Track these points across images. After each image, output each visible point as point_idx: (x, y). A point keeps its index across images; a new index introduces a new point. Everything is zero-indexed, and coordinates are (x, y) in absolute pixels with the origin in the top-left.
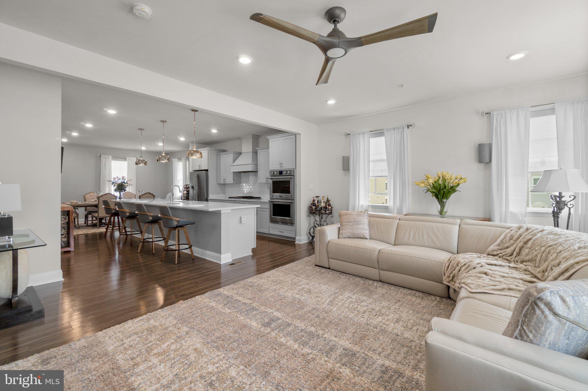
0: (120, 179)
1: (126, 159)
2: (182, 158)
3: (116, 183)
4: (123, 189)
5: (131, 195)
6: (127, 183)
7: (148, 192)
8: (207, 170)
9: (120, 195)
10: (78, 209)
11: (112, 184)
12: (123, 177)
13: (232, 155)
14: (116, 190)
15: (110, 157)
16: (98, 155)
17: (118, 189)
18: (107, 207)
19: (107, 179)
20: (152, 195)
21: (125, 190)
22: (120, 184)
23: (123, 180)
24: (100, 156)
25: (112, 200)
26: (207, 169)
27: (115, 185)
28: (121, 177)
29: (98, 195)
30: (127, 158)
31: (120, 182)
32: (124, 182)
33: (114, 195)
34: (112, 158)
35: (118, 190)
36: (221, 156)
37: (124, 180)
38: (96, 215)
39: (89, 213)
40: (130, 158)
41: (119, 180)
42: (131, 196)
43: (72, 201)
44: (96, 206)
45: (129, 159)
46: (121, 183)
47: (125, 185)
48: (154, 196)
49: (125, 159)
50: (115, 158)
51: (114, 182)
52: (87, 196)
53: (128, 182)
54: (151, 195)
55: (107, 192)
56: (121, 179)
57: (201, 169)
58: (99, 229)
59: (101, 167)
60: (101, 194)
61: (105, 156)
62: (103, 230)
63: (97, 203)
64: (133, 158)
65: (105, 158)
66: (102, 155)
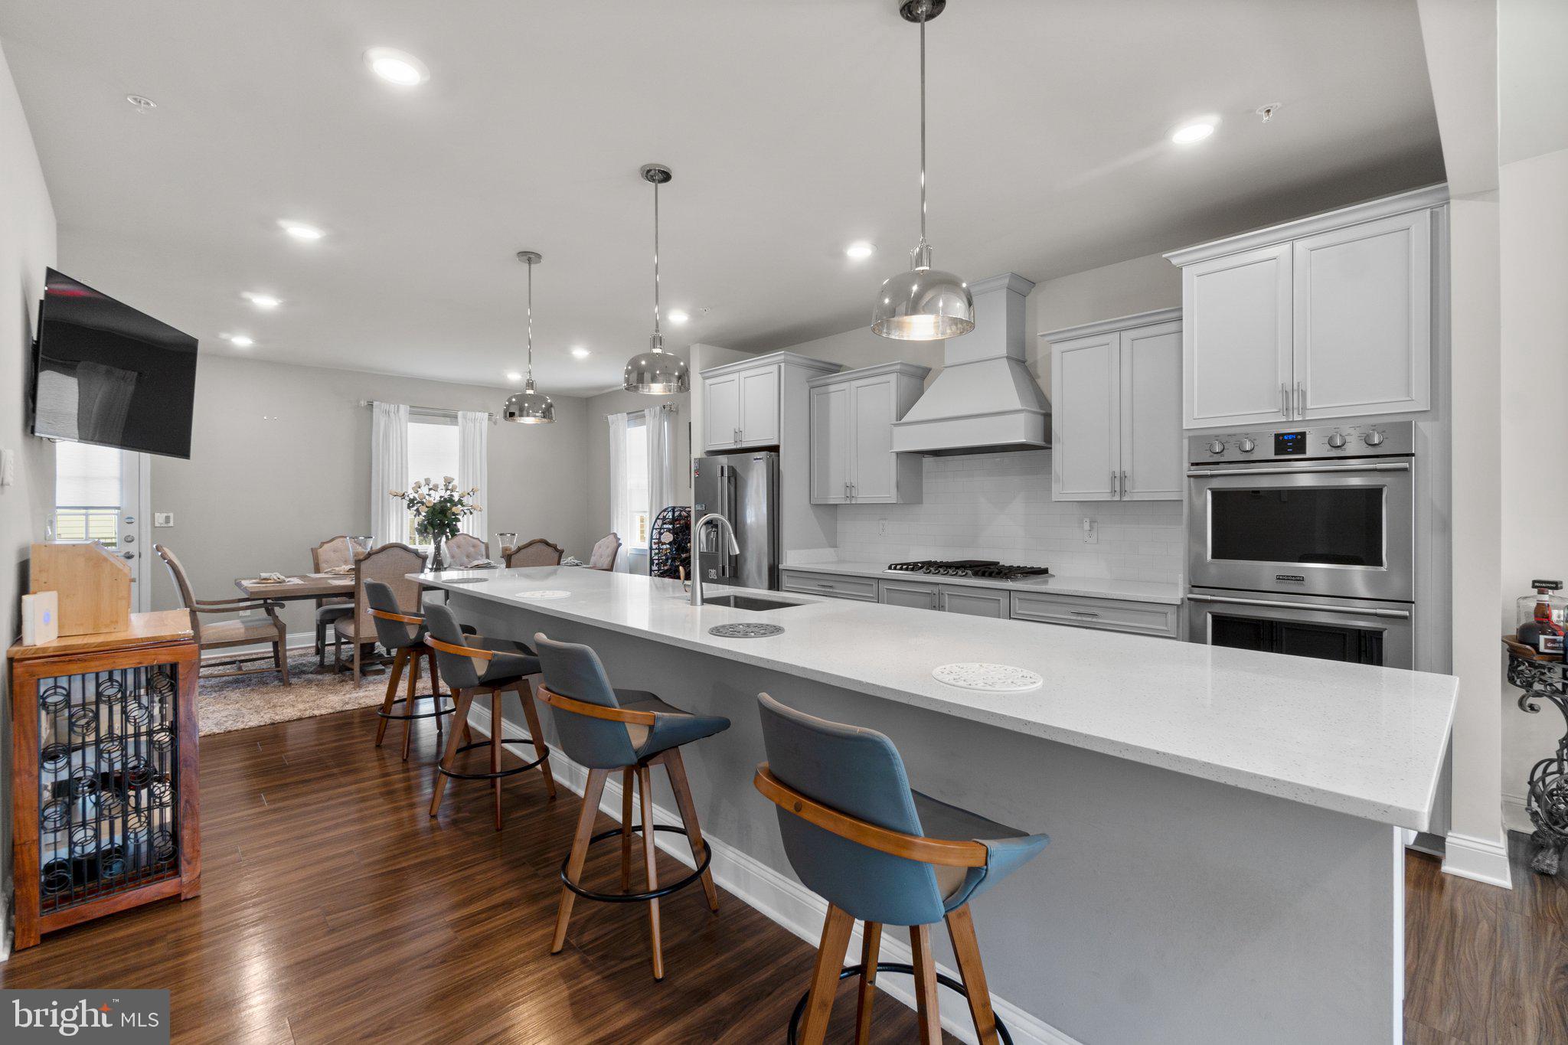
0: (435, 488)
1: (456, 417)
2: (646, 412)
3: (423, 503)
4: (448, 525)
5: (474, 546)
6: (460, 502)
7: (537, 537)
8: (775, 449)
9: (438, 548)
10: (282, 606)
11: (409, 507)
12: (448, 481)
13: (893, 378)
14: (423, 530)
15: (404, 409)
16: (363, 403)
17: (431, 524)
18: (382, 615)
19: (393, 488)
20: (554, 547)
21: (454, 531)
22: (438, 507)
23: (447, 489)
24: (371, 405)
25: (408, 576)
26: (775, 443)
27: (418, 512)
28: (441, 483)
29: (360, 549)
30: (460, 414)
31: (435, 497)
32: (450, 500)
33: (416, 553)
34: (411, 413)
35: (430, 529)
36: (832, 388)
37: (452, 491)
38: (350, 629)
39: (328, 617)
40: (470, 415)
41: (432, 492)
42: (472, 549)
43: (264, 575)
44: (350, 594)
45: (465, 417)
46: (440, 502)
47: (454, 509)
48: (561, 553)
49: (452, 418)
50: (422, 413)
51: (415, 499)
52: (325, 552)
53: (465, 500)
54: (550, 550)
55: (393, 540)
56: (442, 486)
57: (745, 445)
58: (359, 686)
59: (374, 444)
60: (371, 544)
61: (385, 406)
62: (373, 693)
63: (353, 583)
64: (477, 413)
65: (388, 413)
66: (375, 403)
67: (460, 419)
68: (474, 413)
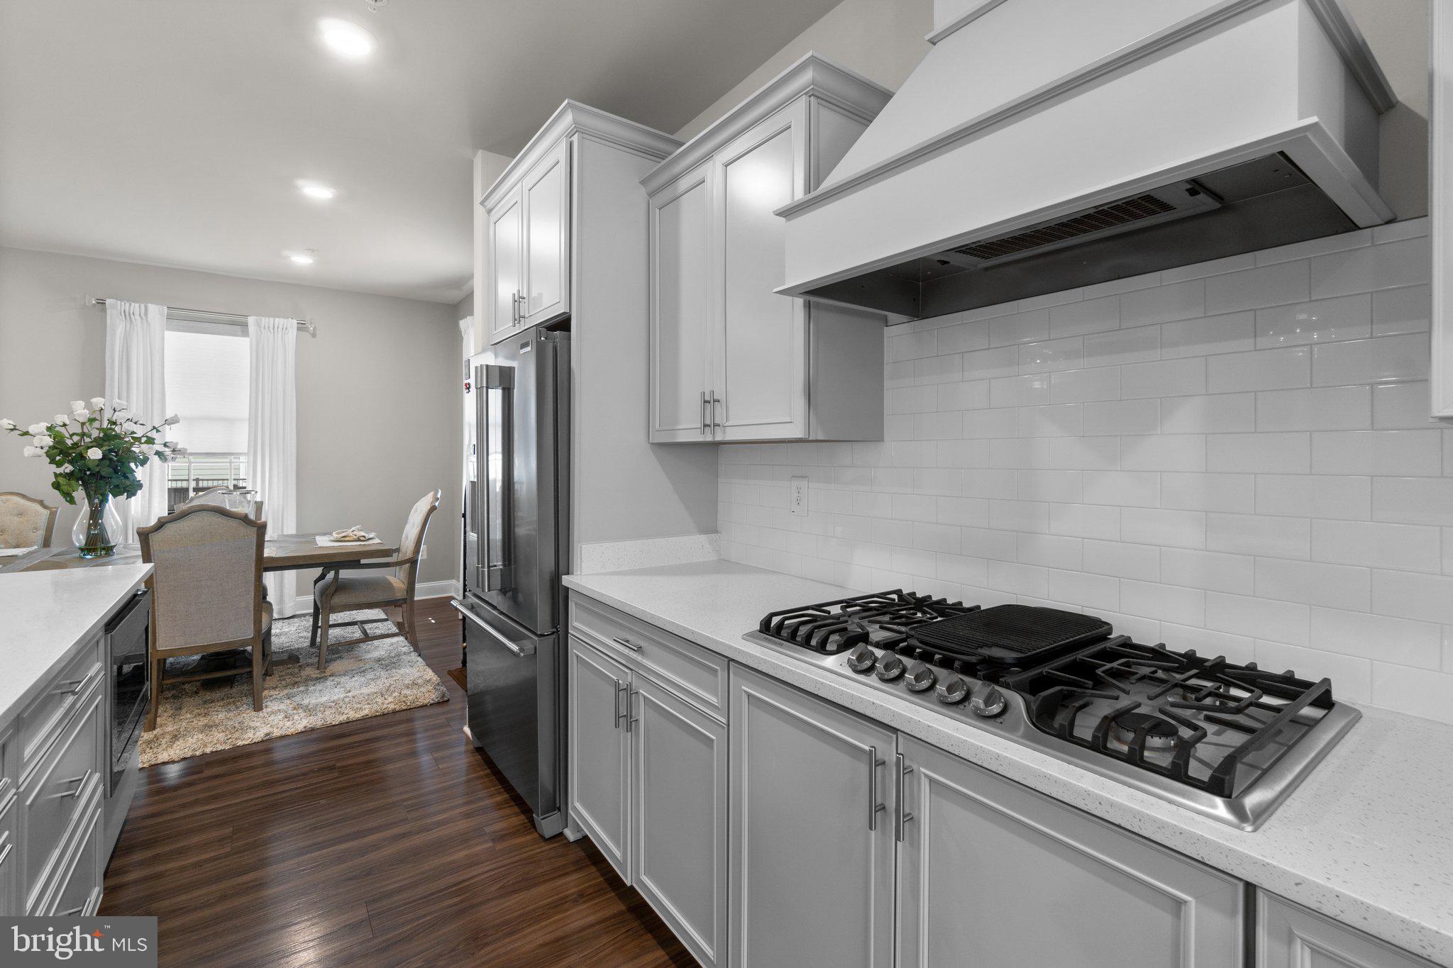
1: (245, 325)
15: (156, 312)
16: (88, 300)
24: (101, 303)
26: (563, 309)
30: (251, 320)
34: (169, 317)
40: (264, 321)
45: (258, 325)
49: (238, 325)
50: (185, 318)
59: (108, 361)
61: (125, 306)
64: (277, 320)
65: (128, 316)
66: (109, 302)
67: (252, 328)
68: (272, 319)
